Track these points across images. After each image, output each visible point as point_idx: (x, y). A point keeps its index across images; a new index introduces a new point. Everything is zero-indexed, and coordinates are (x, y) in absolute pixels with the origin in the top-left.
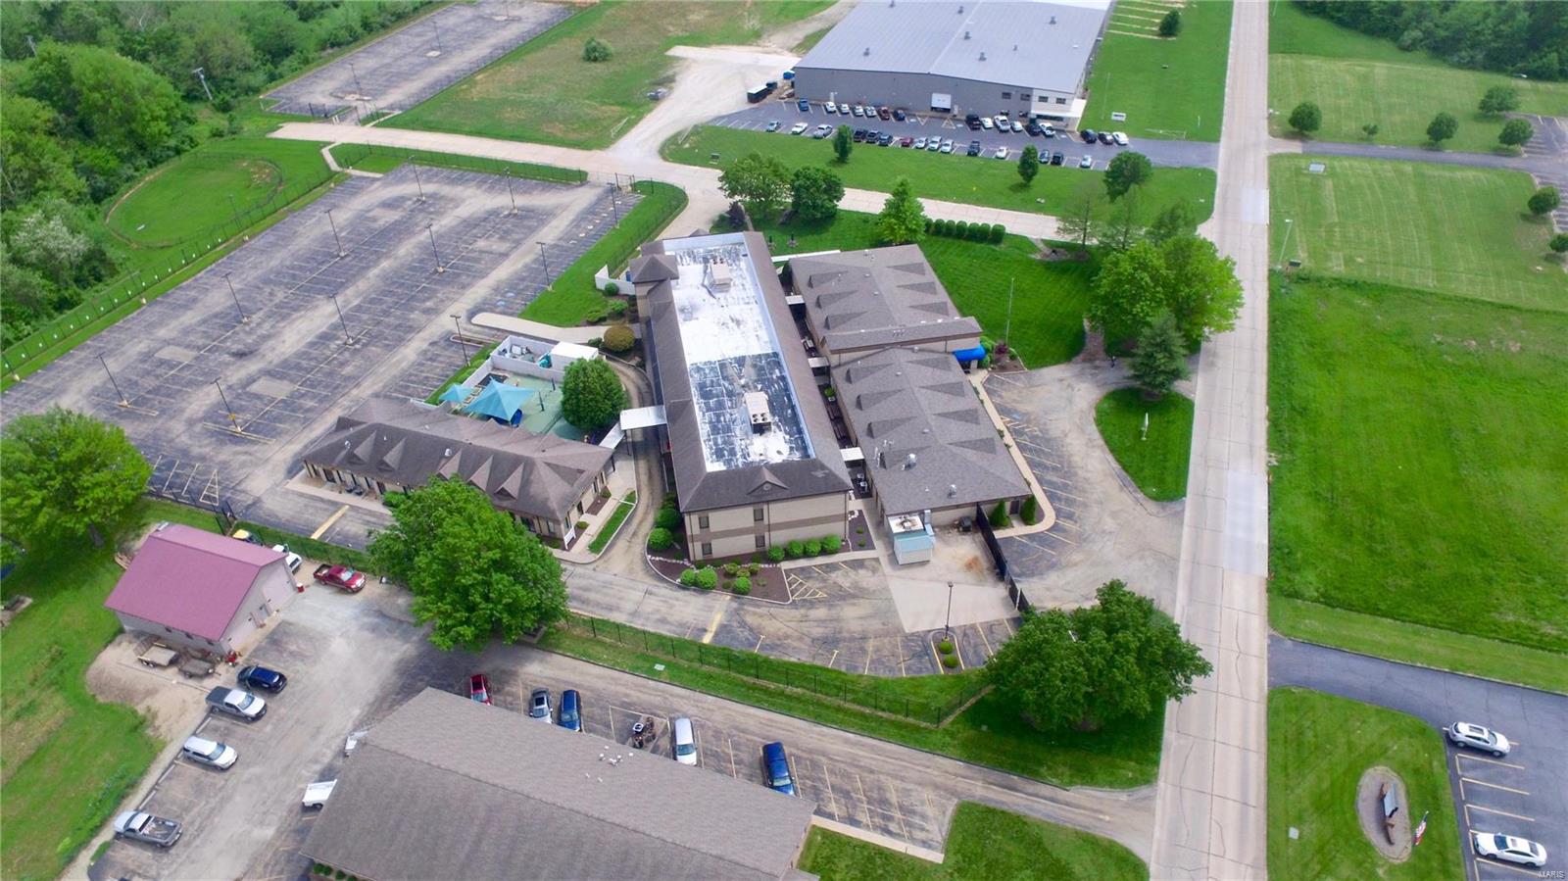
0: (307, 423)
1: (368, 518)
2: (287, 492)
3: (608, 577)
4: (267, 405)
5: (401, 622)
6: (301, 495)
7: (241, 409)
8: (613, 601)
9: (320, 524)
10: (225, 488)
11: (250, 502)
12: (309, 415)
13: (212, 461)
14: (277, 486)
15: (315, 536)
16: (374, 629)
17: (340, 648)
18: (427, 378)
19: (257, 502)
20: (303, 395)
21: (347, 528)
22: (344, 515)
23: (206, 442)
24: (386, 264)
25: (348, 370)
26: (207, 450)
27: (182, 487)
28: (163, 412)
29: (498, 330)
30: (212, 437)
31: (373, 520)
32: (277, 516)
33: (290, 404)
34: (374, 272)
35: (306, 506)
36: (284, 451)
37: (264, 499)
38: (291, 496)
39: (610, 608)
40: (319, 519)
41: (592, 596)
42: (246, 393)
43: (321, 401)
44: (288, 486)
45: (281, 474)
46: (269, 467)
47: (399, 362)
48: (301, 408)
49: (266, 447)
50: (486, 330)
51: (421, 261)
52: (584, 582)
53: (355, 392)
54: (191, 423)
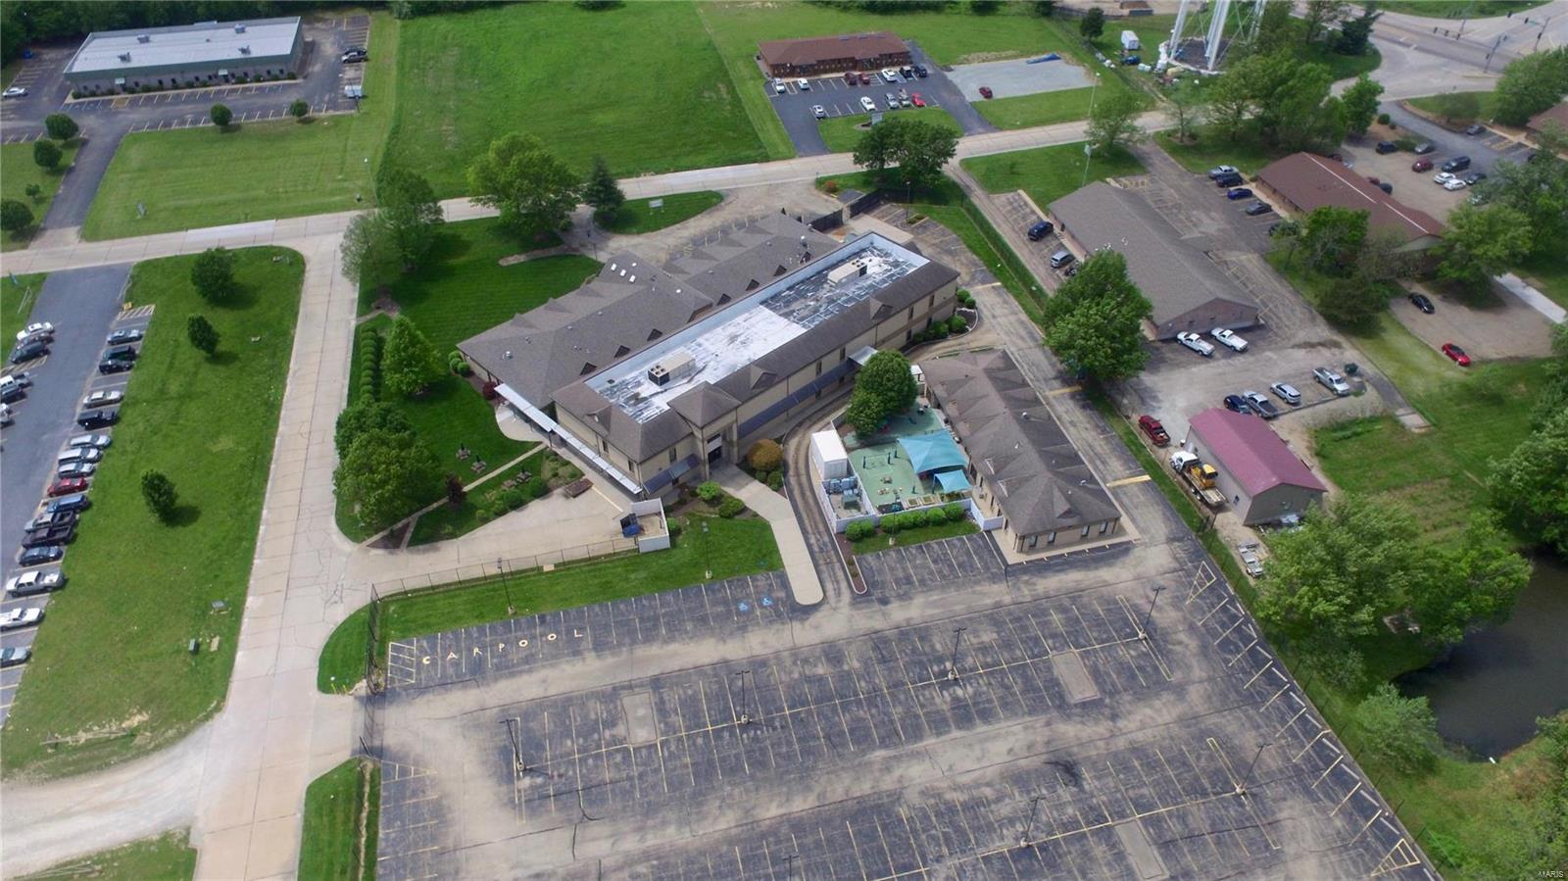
0: (1075, 595)
1: (1101, 467)
2: (1142, 531)
3: (1003, 336)
4: (1095, 650)
5: (1135, 390)
6: (1133, 520)
7: (1123, 668)
8: (1017, 325)
9: (1137, 484)
10: (1189, 574)
11: (1177, 544)
12: (1066, 602)
13: (1185, 618)
14: (1145, 543)
15: (1147, 478)
16: (1155, 398)
17: (1181, 402)
18: (935, 562)
19: (1171, 540)
20: (1054, 636)
21: (1121, 469)
22: (1115, 480)
23: (1178, 648)
24: (771, 811)
25: (988, 636)
26: (1182, 637)
27: (1224, 609)
28: (1201, 737)
29: (816, 566)
30: (1170, 651)
31: (1098, 462)
32: (1164, 514)
33: (1073, 636)
34: (801, 804)
35: (1136, 508)
36: (1117, 577)
37: (1163, 538)
38: (1142, 525)
39: (1022, 323)
40: (1136, 489)
41: (1023, 333)
42: (1103, 691)
43: (1044, 613)
44: (1139, 537)
45: (1137, 552)
46: (1140, 569)
47: (934, 605)
48: (1068, 619)
49: (1128, 595)
50: (825, 575)
51: (733, 770)
52: (1020, 343)
53: (1007, 599)
54: (1180, 691)
